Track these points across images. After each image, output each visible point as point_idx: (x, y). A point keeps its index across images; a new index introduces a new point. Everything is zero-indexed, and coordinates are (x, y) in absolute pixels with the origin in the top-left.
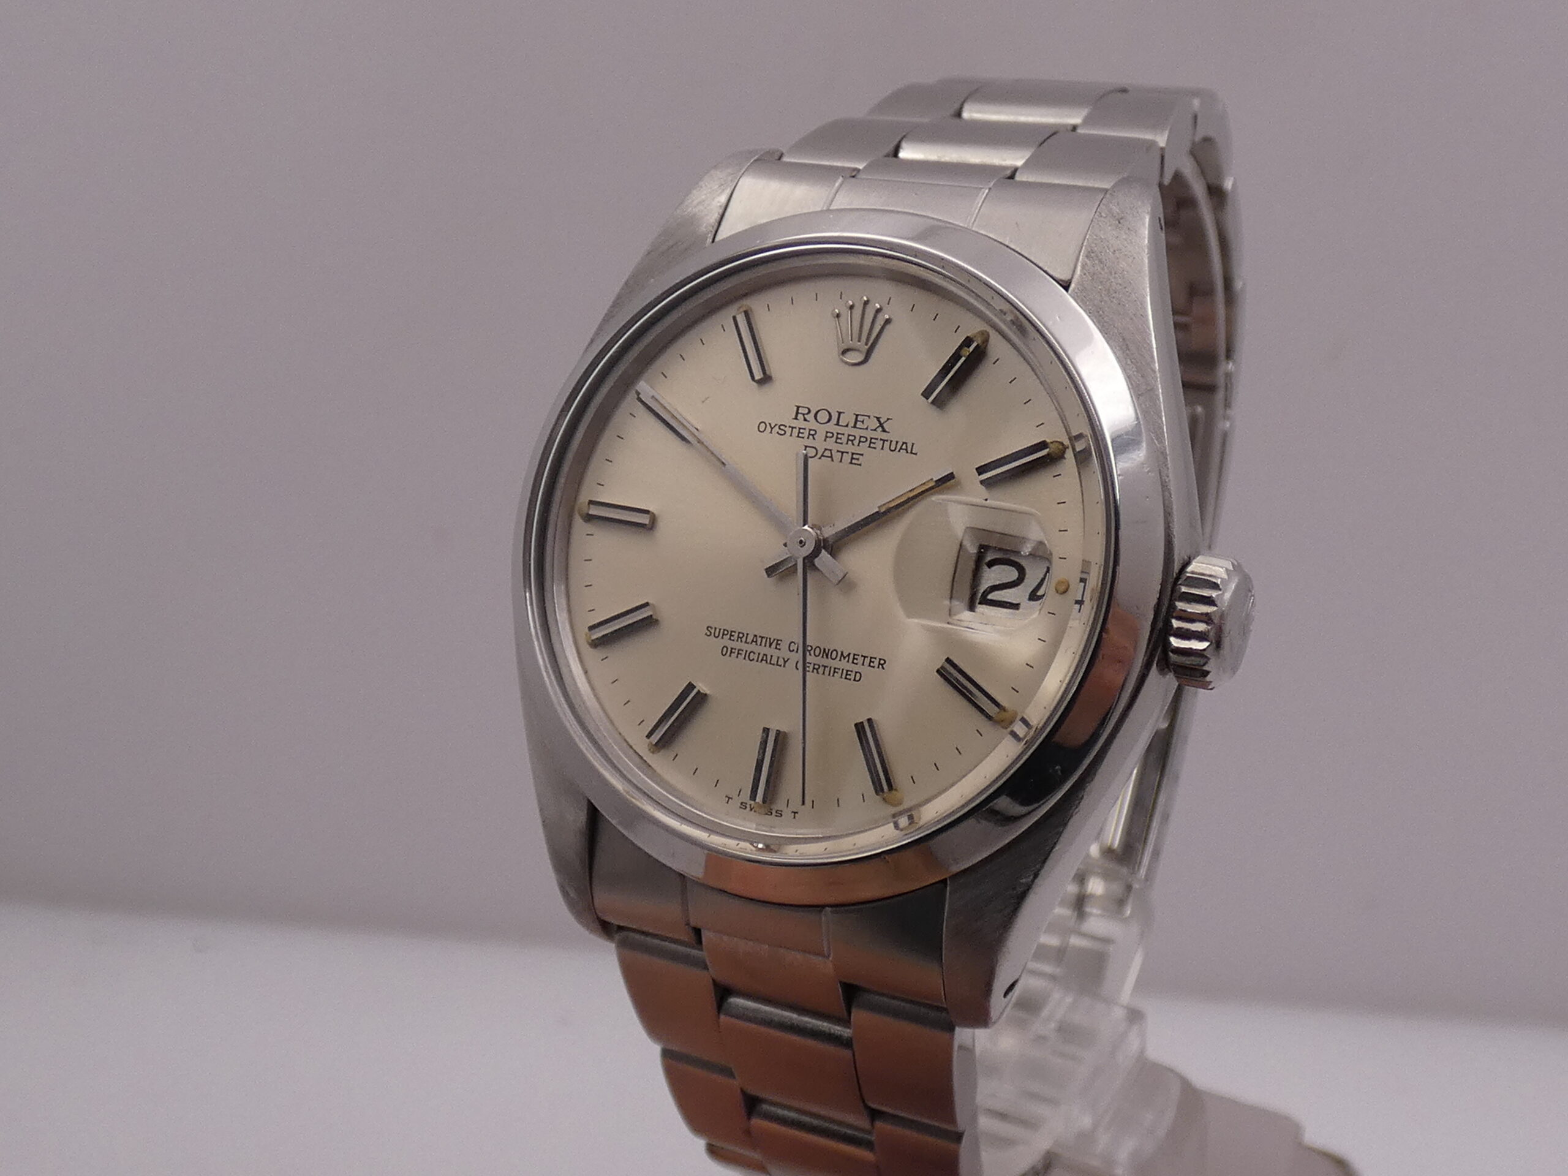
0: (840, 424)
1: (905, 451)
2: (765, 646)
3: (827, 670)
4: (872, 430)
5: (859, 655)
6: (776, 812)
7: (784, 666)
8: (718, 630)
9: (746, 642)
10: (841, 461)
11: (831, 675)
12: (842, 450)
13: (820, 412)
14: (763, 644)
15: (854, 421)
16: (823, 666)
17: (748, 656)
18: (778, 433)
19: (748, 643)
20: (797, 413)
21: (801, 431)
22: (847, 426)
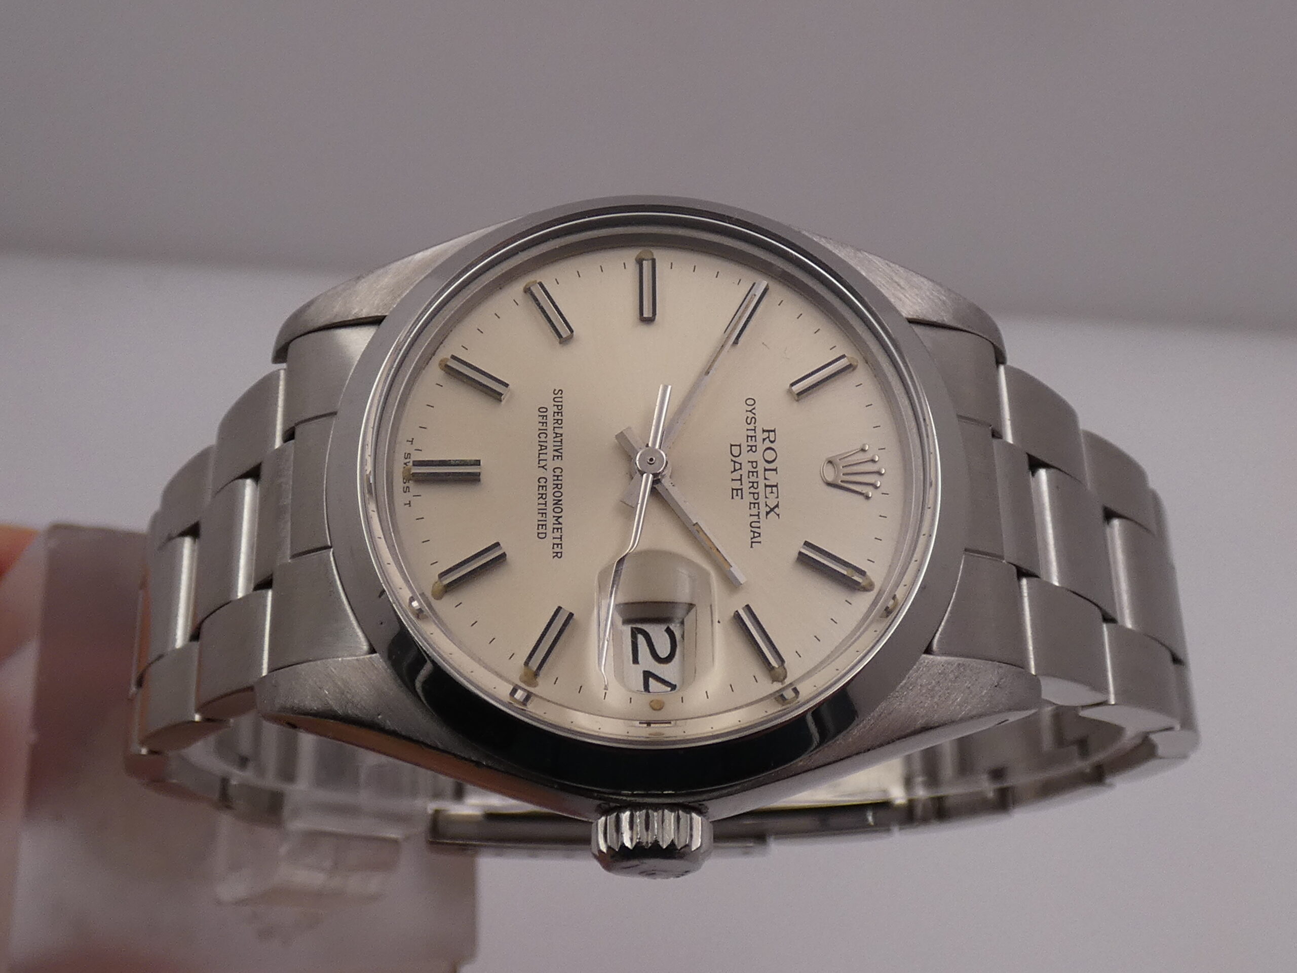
0: (766, 472)
1: (752, 537)
2: (554, 446)
3: (543, 507)
4: (766, 502)
5: (561, 532)
6: (407, 487)
7: (539, 467)
8: (560, 400)
9: (554, 428)
10: (733, 480)
11: (541, 511)
12: (743, 479)
13: (772, 451)
14: (556, 444)
15: (773, 484)
16: (546, 502)
17: (543, 432)
18: (748, 417)
19: (554, 430)
20: (768, 431)
21: (754, 438)
22: (765, 479)
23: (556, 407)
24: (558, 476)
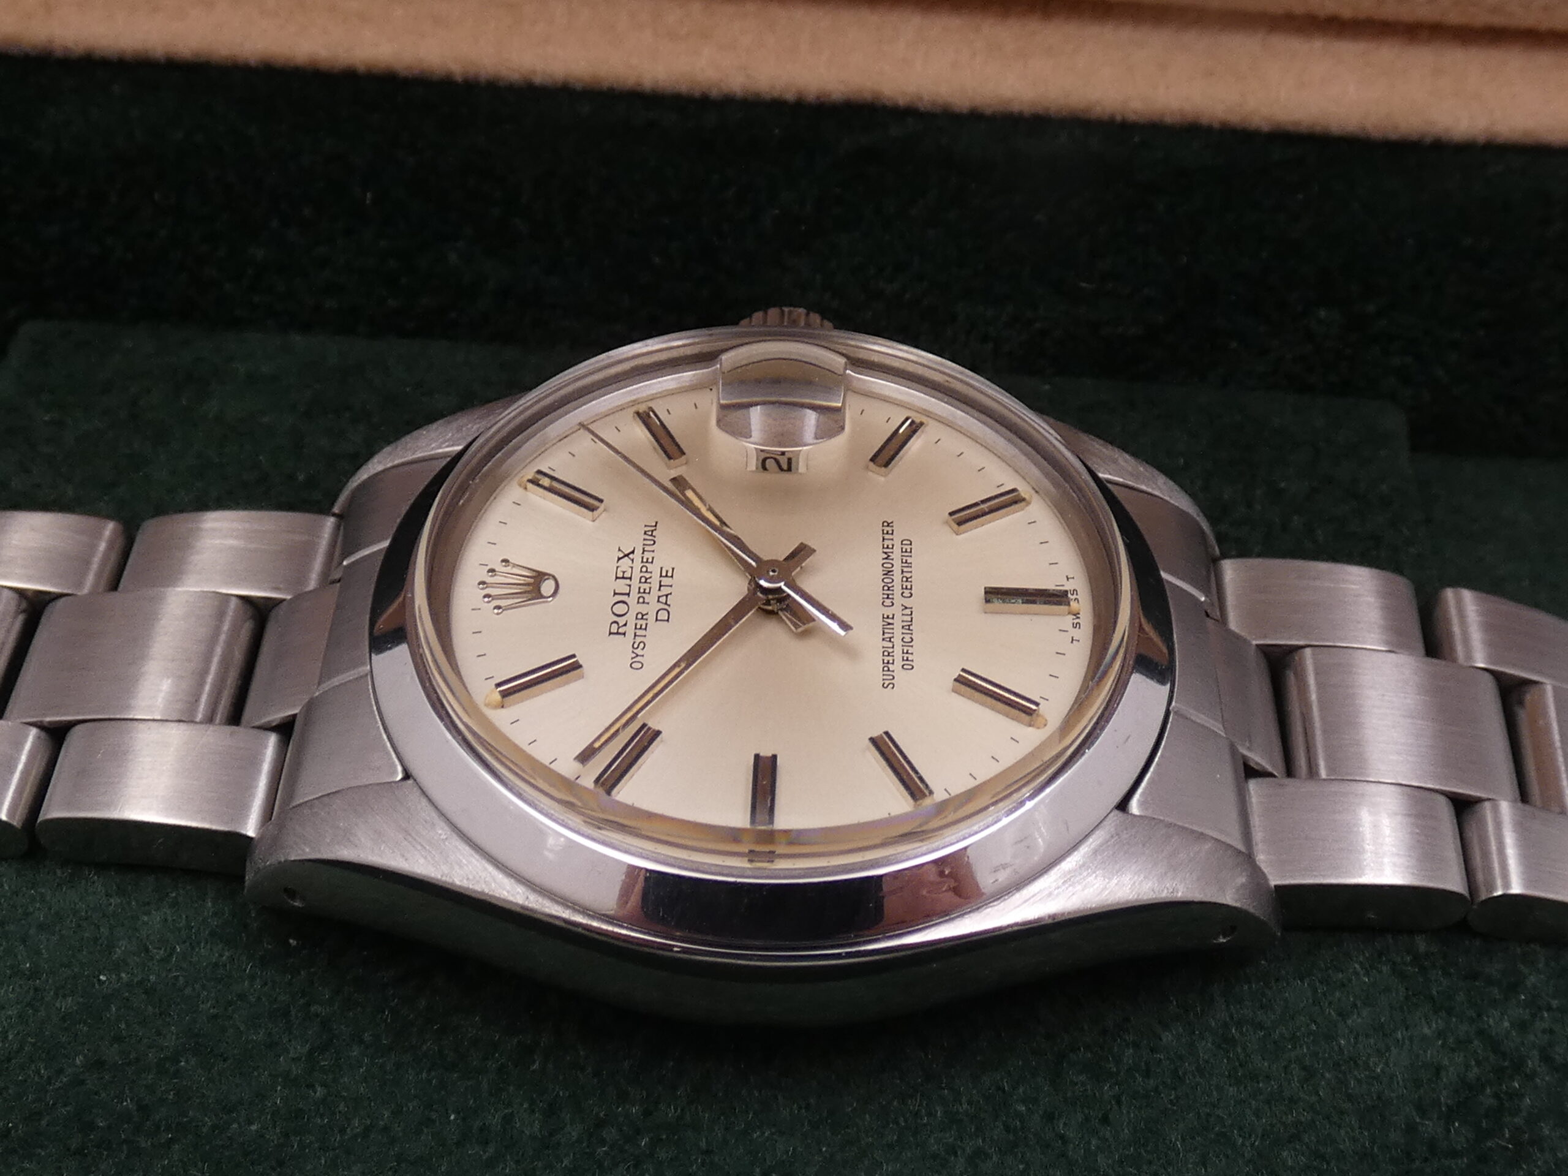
0: (628, 592)
2: (893, 629)
3: (905, 569)
4: (633, 563)
5: (883, 545)
7: (911, 608)
8: (885, 677)
10: (671, 586)
11: (910, 565)
12: (658, 586)
13: (616, 613)
14: (891, 631)
15: (623, 580)
16: (902, 574)
17: (908, 643)
18: (643, 649)
19: (893, 645)
20: (618, 633)
22: (630, 586)
23: (891, 669)
24: (888, 598)
